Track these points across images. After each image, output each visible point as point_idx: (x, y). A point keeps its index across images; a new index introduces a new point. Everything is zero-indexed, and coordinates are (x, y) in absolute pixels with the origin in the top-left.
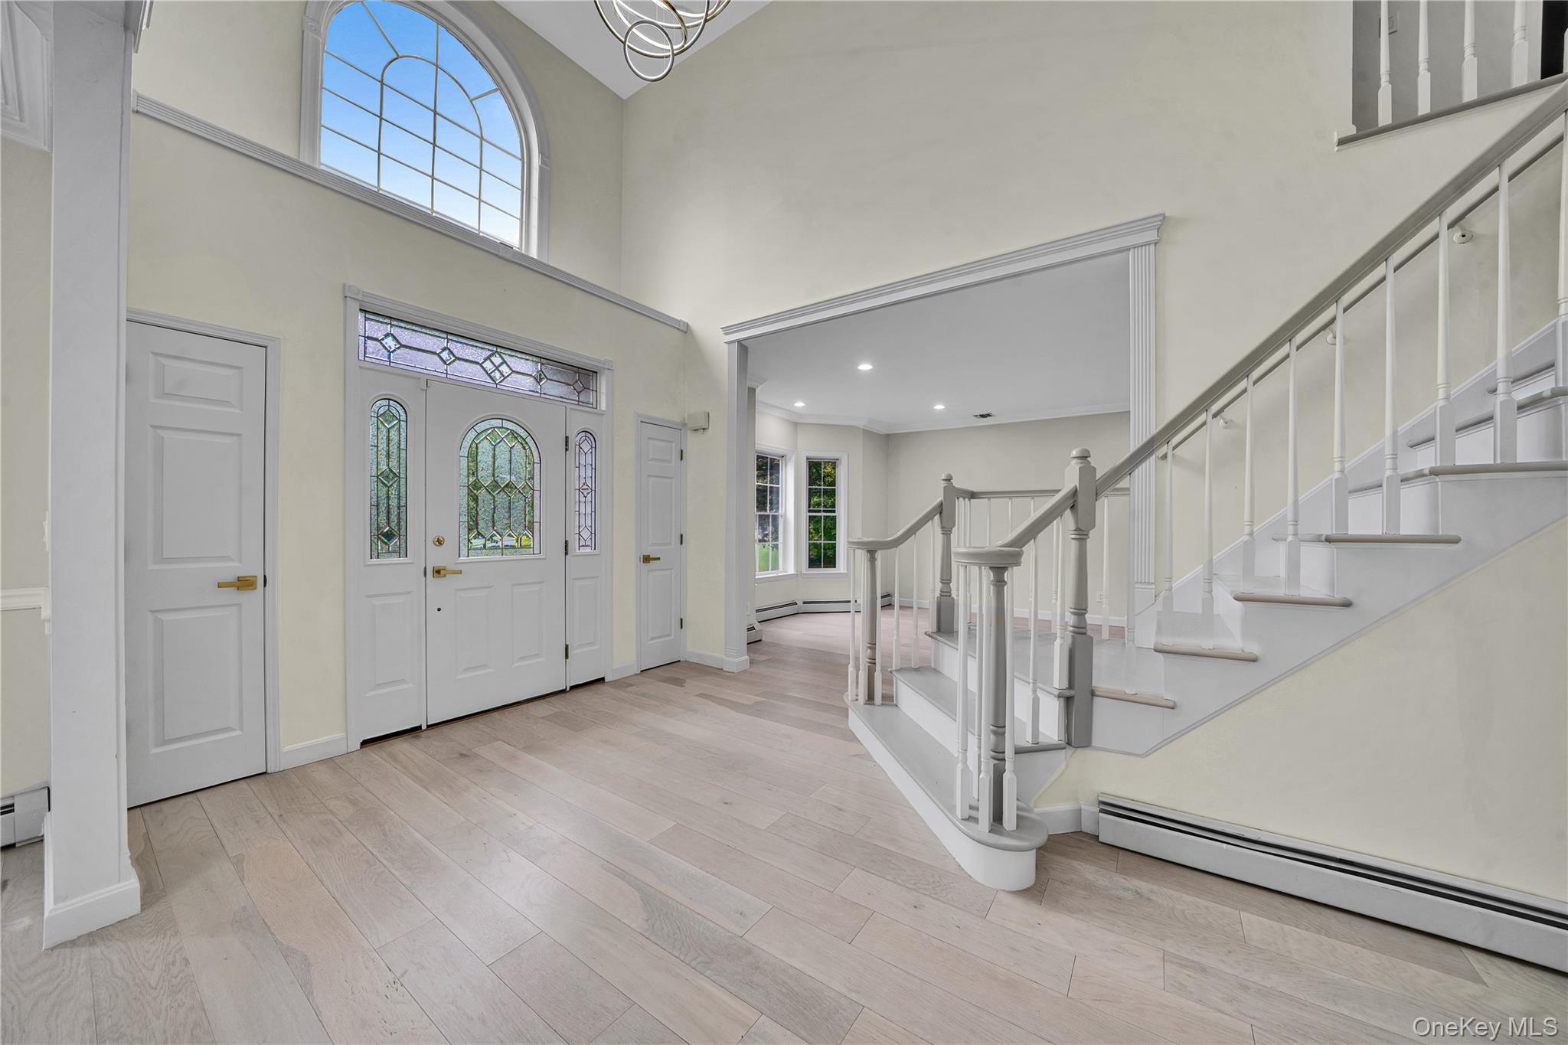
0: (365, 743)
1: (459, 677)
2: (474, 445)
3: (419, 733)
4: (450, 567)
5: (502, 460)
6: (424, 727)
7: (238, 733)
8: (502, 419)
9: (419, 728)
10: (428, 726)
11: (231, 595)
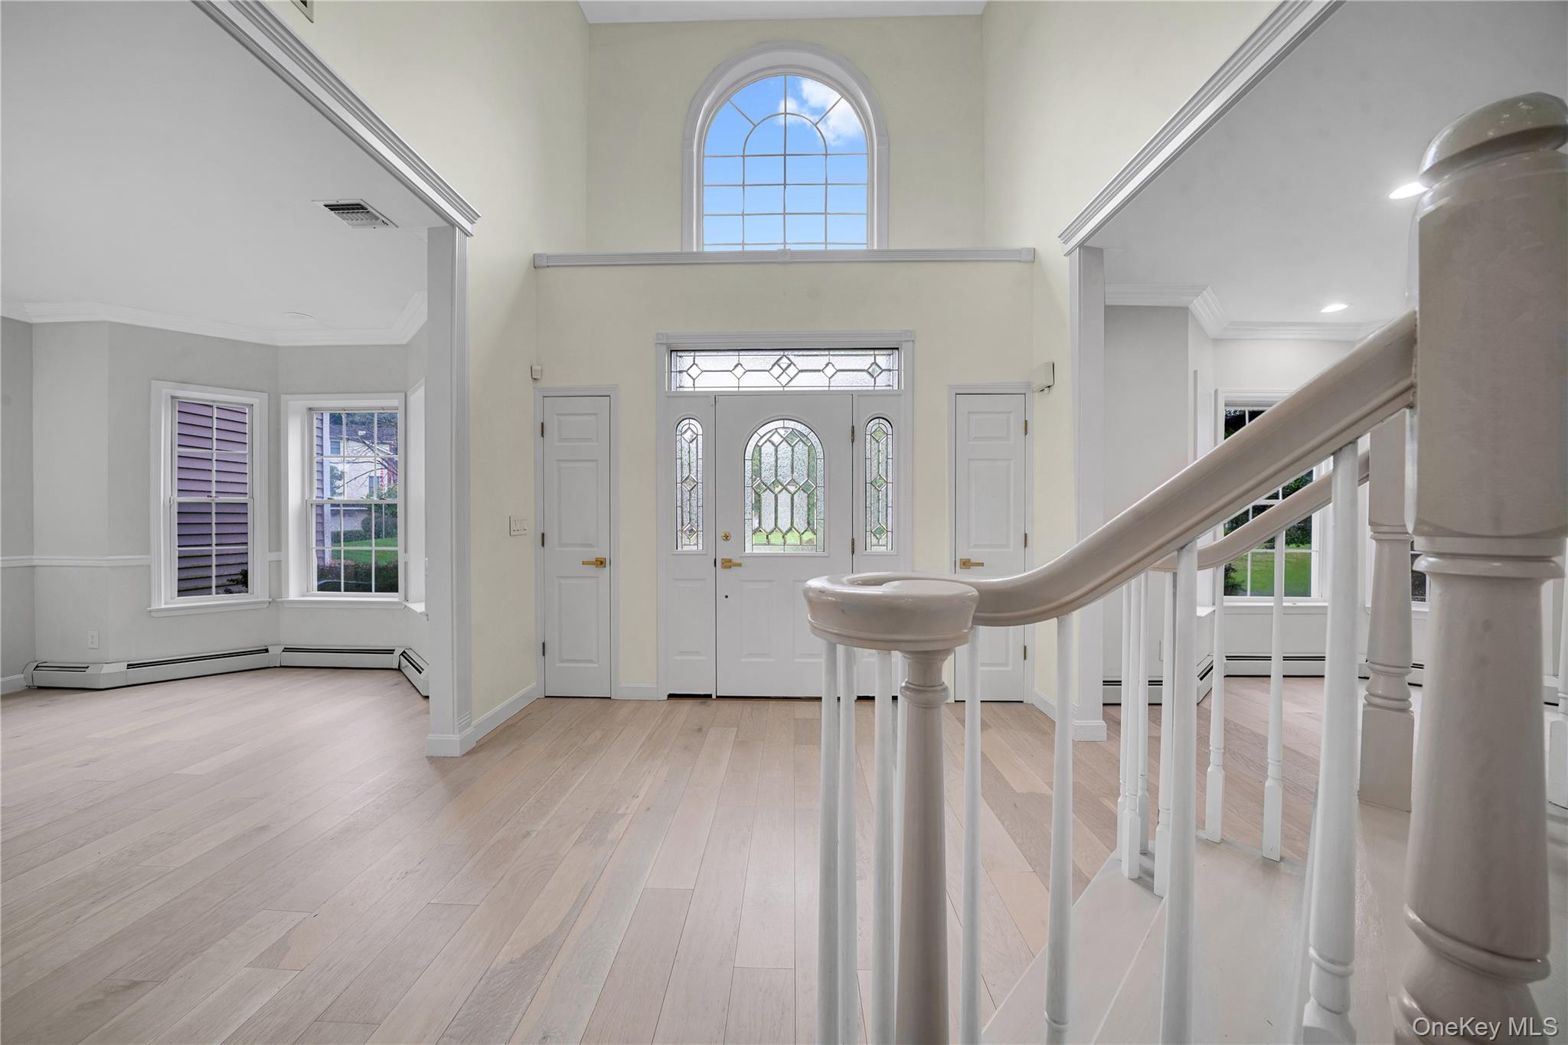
0: (671, 696)
1: (743, 660)
2: (758, 449)
3: (709, 701)
4: (735, 561)
5: (785, 462)
6: (714, 697)
7: (596, 665)
8: (784, 419)
9: (709, 696)
10: (717, 697)
11: (592, 570)
